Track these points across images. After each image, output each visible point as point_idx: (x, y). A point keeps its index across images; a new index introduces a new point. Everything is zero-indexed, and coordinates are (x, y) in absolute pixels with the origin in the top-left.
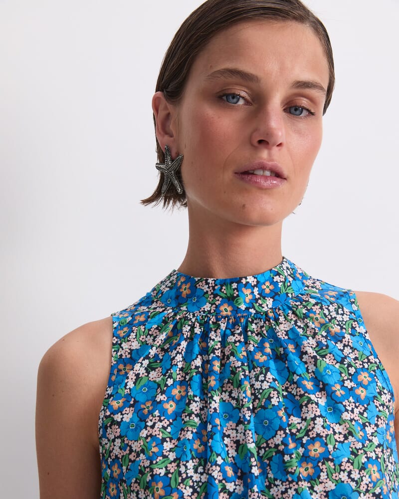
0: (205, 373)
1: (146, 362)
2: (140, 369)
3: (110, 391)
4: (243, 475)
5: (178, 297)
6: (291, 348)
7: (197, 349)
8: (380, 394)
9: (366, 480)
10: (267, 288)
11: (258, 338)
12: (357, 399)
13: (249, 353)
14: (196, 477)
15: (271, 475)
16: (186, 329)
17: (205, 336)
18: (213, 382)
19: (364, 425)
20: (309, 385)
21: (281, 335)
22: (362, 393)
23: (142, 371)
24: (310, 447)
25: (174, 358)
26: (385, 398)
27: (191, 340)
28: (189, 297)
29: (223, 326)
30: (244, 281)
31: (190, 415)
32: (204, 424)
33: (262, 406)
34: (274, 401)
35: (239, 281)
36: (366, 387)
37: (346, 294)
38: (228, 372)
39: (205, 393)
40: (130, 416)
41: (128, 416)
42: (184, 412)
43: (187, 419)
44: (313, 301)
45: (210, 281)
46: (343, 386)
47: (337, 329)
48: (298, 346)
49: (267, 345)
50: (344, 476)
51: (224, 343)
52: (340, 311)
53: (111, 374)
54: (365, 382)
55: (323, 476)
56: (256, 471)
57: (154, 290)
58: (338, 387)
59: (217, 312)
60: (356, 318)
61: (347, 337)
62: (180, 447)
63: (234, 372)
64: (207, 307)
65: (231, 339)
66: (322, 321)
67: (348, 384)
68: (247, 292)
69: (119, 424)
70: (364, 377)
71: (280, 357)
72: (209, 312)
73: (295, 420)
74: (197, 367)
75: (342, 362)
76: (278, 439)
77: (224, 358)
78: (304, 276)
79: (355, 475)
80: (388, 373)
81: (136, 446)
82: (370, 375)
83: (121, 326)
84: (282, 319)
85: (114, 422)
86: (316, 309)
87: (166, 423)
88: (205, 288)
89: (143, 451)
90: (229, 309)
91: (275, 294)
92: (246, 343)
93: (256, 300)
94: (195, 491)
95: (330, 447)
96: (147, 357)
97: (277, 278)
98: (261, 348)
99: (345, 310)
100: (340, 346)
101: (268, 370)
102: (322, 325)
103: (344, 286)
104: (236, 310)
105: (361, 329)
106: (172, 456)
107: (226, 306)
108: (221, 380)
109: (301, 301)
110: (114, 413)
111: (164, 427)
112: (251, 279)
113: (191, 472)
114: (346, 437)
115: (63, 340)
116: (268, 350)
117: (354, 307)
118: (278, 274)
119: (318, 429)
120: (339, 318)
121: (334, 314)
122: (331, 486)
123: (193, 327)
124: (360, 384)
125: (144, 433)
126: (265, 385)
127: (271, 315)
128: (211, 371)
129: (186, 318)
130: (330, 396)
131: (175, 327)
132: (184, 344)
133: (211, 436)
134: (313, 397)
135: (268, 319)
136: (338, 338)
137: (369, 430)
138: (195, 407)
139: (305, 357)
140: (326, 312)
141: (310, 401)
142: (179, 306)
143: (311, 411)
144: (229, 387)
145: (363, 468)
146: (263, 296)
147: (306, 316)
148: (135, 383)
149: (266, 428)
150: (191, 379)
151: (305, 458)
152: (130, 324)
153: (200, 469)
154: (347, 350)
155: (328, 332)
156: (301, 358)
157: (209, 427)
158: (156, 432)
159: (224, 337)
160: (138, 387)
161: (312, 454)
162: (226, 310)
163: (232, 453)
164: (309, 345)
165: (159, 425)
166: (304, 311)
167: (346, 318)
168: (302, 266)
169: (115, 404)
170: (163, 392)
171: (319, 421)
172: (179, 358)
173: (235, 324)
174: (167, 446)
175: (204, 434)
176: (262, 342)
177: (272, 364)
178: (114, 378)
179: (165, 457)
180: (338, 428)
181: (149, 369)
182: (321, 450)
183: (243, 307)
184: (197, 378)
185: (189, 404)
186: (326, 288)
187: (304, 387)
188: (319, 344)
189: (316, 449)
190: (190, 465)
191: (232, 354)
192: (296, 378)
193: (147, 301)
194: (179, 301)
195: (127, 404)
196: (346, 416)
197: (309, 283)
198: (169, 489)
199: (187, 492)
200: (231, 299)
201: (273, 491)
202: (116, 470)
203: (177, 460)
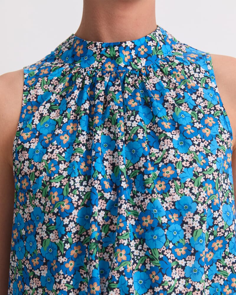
0: (91, 115)
1: (48, 105)
2: (43, 110)
3: (21, 126)
5: (74, 55)
6: (156, 97)
7: (85, 96)
8: (221, 133)
9: (203, 194)
10: (142, 50)
11: (132, 89)
12: (204, 136)
13: (125, 99)
14: (82, 189)
15: (135, 189)
16: (79, 80)
17: (93, 87)
18: (97, 120)
19: (207, 155)
20: (167, 125)
21: (149, 86)
22: (207, 132)
23: (45, 112)
24: (164, 170)
25: (69, 103)
26: (224, 137)
27: (82, 89)
28: (82, 56)
29: (107, 79)
30: (124, 45)
31: (78, 144)
32: (89, 151)
33: (131, 139)
34: (140, 136)
35: (120, 45)
36: (210, 128)
37: (203, 57)
38: (108, 113)
39: (91, 130)
40: (36, 144)
41: (34, 144)
42: (74, 142)
43: (76, 147)
44: (177, 62)
45: (98, 44)
46: (193, 126)
47: (192, 83)
48: (162, 95)
49: (138, 94)
50: (187, 191)
51: (106, 92)
52: (198, 70)
53: (22, 113)
54: (210, 124)
55: (172, 190)
56: (124, 185)
57: (57, 49)
58: (189, 127)
59: (103, 68)
60: (209, 75)
61: (201, 90)
62: (70, 168)
63: (112, 114)
64: (95, 64)
65: (112, 89)
66: (182, 77)
67: (197, 125)
68: (126, 53)
69: (27, 150)
70: (210, 121)
71: (148, 104)
72: (97, 68)
73: (154, 150)
74: (85, 110)
75: (194, 110)
76: (141, 164)
77: (106, 103)
78: (173, 41)
79: (195, 191)
80: (229, 118)
81: (40, 166)
82: (215, 120)
83: (30, 77)
84: (151, 75)
85: (23, 149)
86: (179, 68)
87: (61, 150)
88: (94, 49)
89: (45, 170)
90: (112, 66)
91: (148, 56)
92: (123, 92)
93: (133, 60)
94: (80, 198)
95: (179, 171)
96: (49, 101)
97: (150, 43)
98: (133, 96)
99: (202, 69)
100: (194, 97)
101: (137, 113)
102: (182, 80)
104: (117, 67)
105: (212, 84)
106: (65, 174)
107: (109, 64)
108: (103, 118)
109: (168, 61)
110: (24, 142)
111: (60, 153)
112: (129, 44)
113: (78, 185)
114: (191, 164)
116: (139, 98)
117: (209, 67)
118: (152, 40)
119: (171, 157)
120: (196, 75)
121: (192, 72)
122: (177, 198)
123: (84, 79)
124: (207, 126)
125: (46, 157)
126: (135, 124)
127: (143, 71)
128: (96, 113)
129: (79, 73)
130: (183, 133)
131: (71, 79)
132: (77, 92)
133: (94, 159)
134: (169, 134)
135: (141, 75)
136: (194, 90)
137: (210, 159)
138: (83, 139)
139: (166, 105)
140: (186, 70)
141: (166, 137)
142: (74, 63)
143: (166, 144)
144: (108, 124)
145: (201, 186)
146: (138, 56)
147: (170, 73)
148: (39, 120)
149: (133, 155)
150: (80, 118)
151: (160, 177)
152: (37, 76)
153: (85, 183)
154: (199, 100)
155: (186, 86)
156: (164, 105)
157: (93, 153)
158: (54, 156)
159: (107, 87)
160: (42, 123)
161: (165, 175)
162: (110, 66)
164: (170, 96)
165: (56, 151)
166: (169, 69)
167: (202, 76)
169: (25, 136)
170: (60, 128)
171: (172, 152)
172: (73, 102)
173: (116, 78)
174: (62, 166)
175: (89, 158)
176: (135, 92)
177: (141, 109)
178: (23, 116)
179: (60, 174)
180: (186, 157)
181: (50, 110)
182: (171, 172)
183: (122, 65)
184: (85, 118)
185: (78, 136)
186: (190, 50)
187: (163, 127)
188: (178, 95)
189: (168, 172)
190: (77, 180)
191: (112, 100)
192: (157, 120)
193: (51, 58)
194: (74, 59)
195: (33, 136)
196: (193, 148)
197: (176, 47)
198: (62, 197)
199: (75, 198)
200: (114, 59)
201: (136, 200)
202: (25, 183)
203: (68, 176)
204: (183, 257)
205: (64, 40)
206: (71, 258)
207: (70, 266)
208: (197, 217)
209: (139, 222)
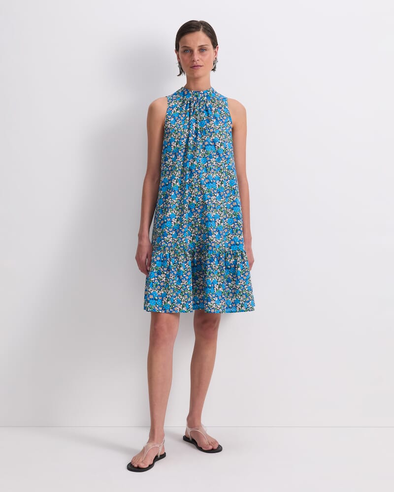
0: (190, 112)
2: (175, 109)
3: (167, 114)
4: (196, 134)
5: (184, 94)
7: (188, 107)
10: (206, 94)
12: (223, 122)
16: (186, 102)
17: (190, 104)
18: (191, 114)
20: (212, 117)
21: (207, 106)
22: (224, 121)
26: (229, 123)
27: (187, 104)
28: (187, 94)
29: (194, 102)
32: (189, 122)
33: (202, 120)
34: (205, 119)
37: (225, 99)
39: (190, 116)
41: (172, 119)
42: (185, 119)
43: (186, 121)
47: (220, 106)
50: (217, 136)
51: (194, 106)
55: (212, 136)
56: (199, 132)
58: (219, 118)
60: (226, 104)
62: (184, 126)
64: (191, 97)
65: (196, 105)
67: (221, 118)
68: (201, 95)
69: (170, 121)
70: (225, 118)
71: (207, 111)
77: (194, 109)
78: (216, 92)
79: (219, 136)
80: (232, 117)
81: (174, 126)
84: (208, 102)
86: (217, 101)
91: (207, 96)
98: (203, 108)
102: (217, 105)
103: (225, 96)
104: (198, 99)
105: (227, 107)
112: (202, 92)
115: (156, 100)
119: (213, 126)
122: (214, 138)
130: (217, 120)
132: (185, 105)
133: (190, 124)
135: (205, 102)
136: (221, 108)
138: (188, 119)
140: (219, 102)
141: (212, 120)
142: (184, 96)
143: (211, 123)
146: (204, 96)
149: (202, 125)
151: (209, 132)
152: (172, 100)
159: (194, 104)
162: (195, 98)
163: (194, 129)
164: (214, 109)
168: (216, 90)
169: (169, 117)
173: (197, 102)
175: (189, 124)
180: (217, 127)
181: (177, 110)
184: (188, 113)
186: (221, 96)
189: (212, 130)
190: (186, 130)
193: (175, 94)
194: (184, 95)
196: (219, 124)
197: (217, 94)
198: (182, 134)
199: (185, 135)
200: (197, 96)
201: (203, 138)
202: (168, 131)
203: (183, 129)
204: (215, 155)
205: (180, 88)
206: (183, 152)
207: (182, 154)
208: (220, 144)
209: (204, 144)
